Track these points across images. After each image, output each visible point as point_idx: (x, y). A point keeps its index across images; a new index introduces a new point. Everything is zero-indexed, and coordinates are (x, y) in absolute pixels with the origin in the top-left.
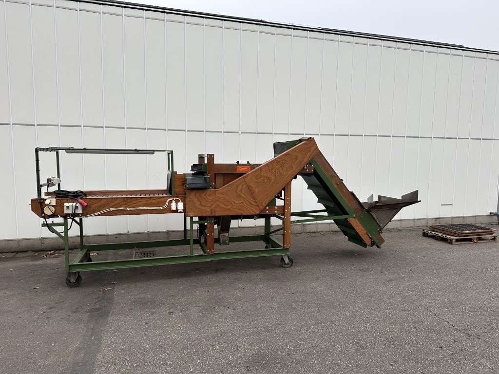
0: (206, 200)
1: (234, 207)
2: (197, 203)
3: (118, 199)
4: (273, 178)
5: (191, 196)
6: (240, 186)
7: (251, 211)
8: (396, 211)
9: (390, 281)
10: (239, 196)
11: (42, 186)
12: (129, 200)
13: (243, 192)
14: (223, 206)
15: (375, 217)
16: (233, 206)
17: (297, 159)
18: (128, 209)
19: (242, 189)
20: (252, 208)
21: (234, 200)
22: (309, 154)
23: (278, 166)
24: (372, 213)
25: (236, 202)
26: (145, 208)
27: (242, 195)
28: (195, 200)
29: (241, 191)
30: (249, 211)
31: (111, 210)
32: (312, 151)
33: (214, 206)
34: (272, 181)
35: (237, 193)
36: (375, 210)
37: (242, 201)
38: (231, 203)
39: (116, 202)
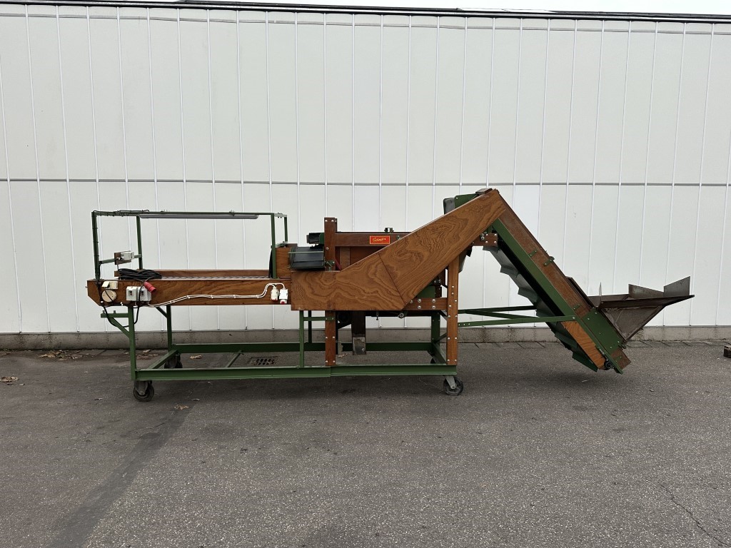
0: (321, 287)
1: (365, 297)
2: (308, 291)
3: (199, 283)
4: (426, 254)
5: (299, 280)
6: (373, 266)
7: (390, 305)
8: (652, 311)
9: (619, 430)
10: (372, 281)
11: (101, 262)
12: (213, 285)
13: (378, 276)
14: (347, 296)
15: (612, 321)
16: (363, 296)
17: (466, 224)
18: (212, 296)
19: (376, 271)
20: (392, 301)
21: (364, 288)
22: (487, 216)
23: (434, 236)
24: (607, 315)
25: (367, 290)
26: (234, 296)
27: (376, 280)
28: (305, 286)
29: (375, 274)
30: (388, 305)
31: (189, 297)
32: (492, 210)
33: (333, 296)
34: (425, 259)
35: (368, 277)
36: (613, 309)
37: (377, 289)
38: (359, 292)
39: (197, 286)
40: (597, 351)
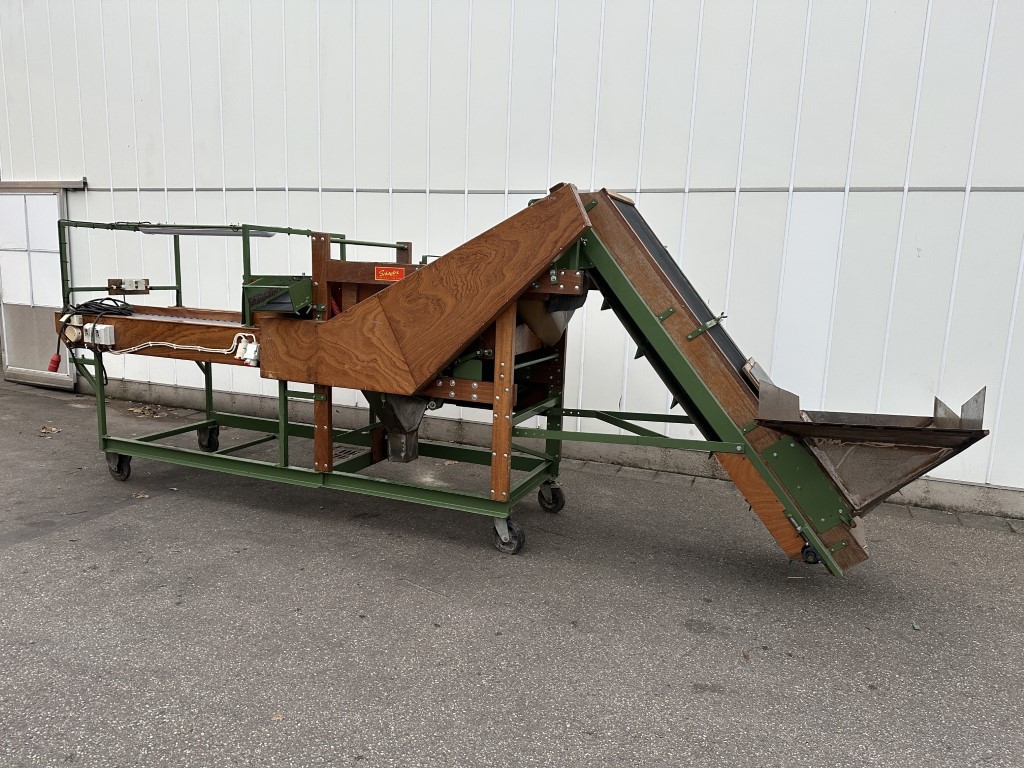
0: (298, 344)
1: (358, 368)
2: (281, 349)
3: (162, 326)
4: (450, 301)
5: (269, 331)
6: (370, 317)
7: (395, 385)
10: (368, 343)
11: (73, 290)
12: (177, 329)
13: (377, 333)
14: (334, 363)
16: (356, 365)
17: (516, 251)
18: (175, 346)
19: (374, 325)
20: (397, 378)
21: (358, 354)
22: (552, 236)
23: (464, 270)
25: (362, 357)
26: (199, 348)
27: (374, 340)
28: (278, 341)
29: (372, 330)
30: (391, 384)
31: (151, 344)
33: (314, 360)
34: (448, 310)
35: (363, 334)
37: (374, 356)
38: (351, 359)
39: (160, 329)
40: (788, 522)
